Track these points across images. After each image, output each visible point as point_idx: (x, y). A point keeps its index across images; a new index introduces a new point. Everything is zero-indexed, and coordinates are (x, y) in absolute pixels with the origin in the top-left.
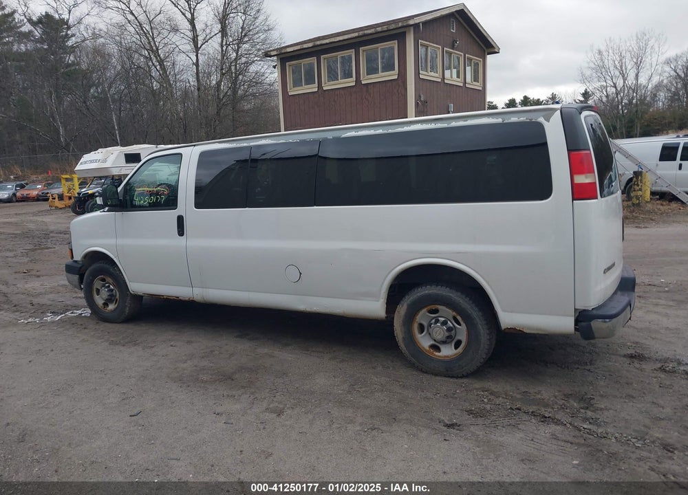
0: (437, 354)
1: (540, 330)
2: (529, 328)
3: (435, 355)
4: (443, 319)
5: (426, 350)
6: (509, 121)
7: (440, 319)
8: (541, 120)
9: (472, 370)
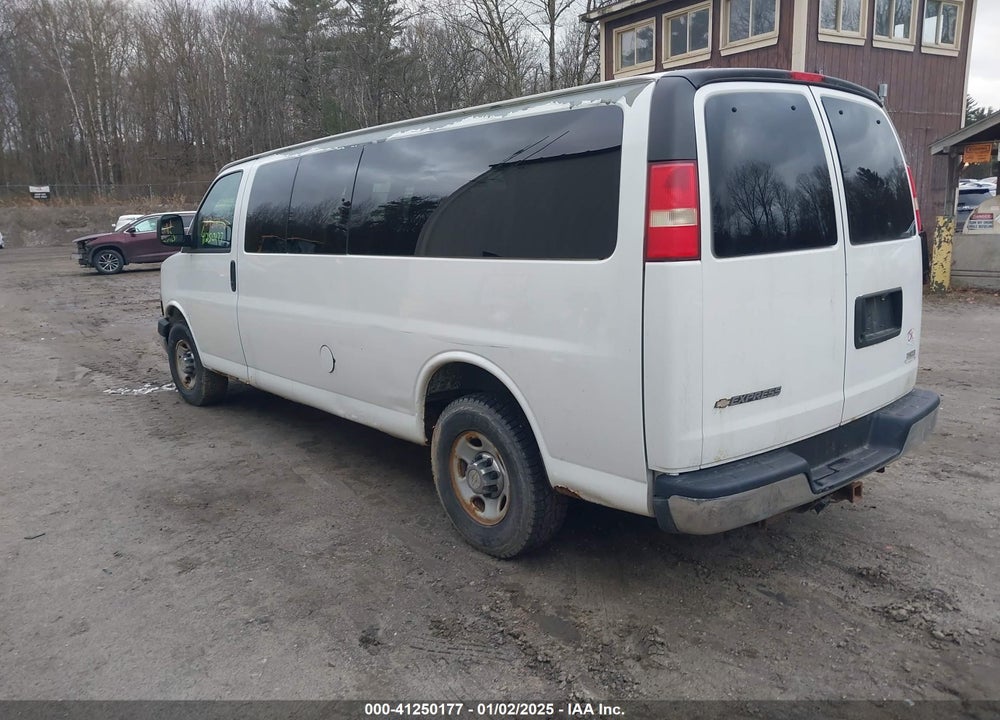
0: (479, 513)
1: (599, 498)
2: (586, 493)
3: (475, 515)
4: (489, 457)
5: (467, 506)
6: (580, 107)
7: (485, 456)
8: (622, 102)
9: (516, 551)
